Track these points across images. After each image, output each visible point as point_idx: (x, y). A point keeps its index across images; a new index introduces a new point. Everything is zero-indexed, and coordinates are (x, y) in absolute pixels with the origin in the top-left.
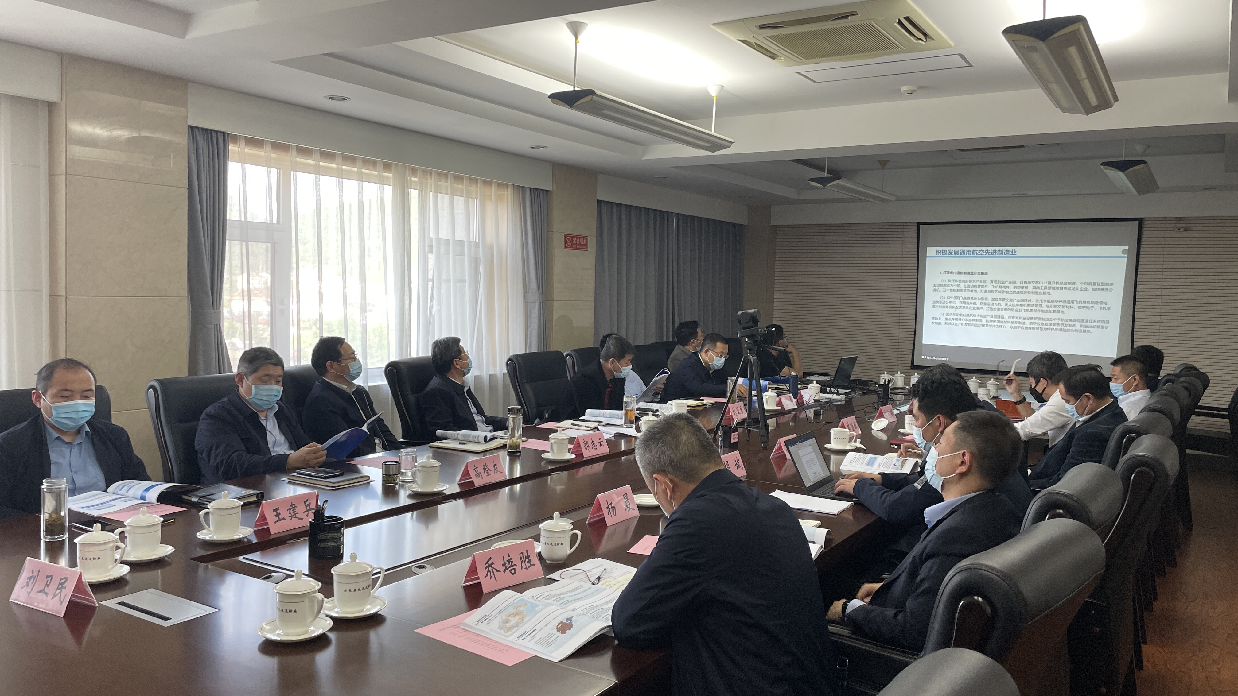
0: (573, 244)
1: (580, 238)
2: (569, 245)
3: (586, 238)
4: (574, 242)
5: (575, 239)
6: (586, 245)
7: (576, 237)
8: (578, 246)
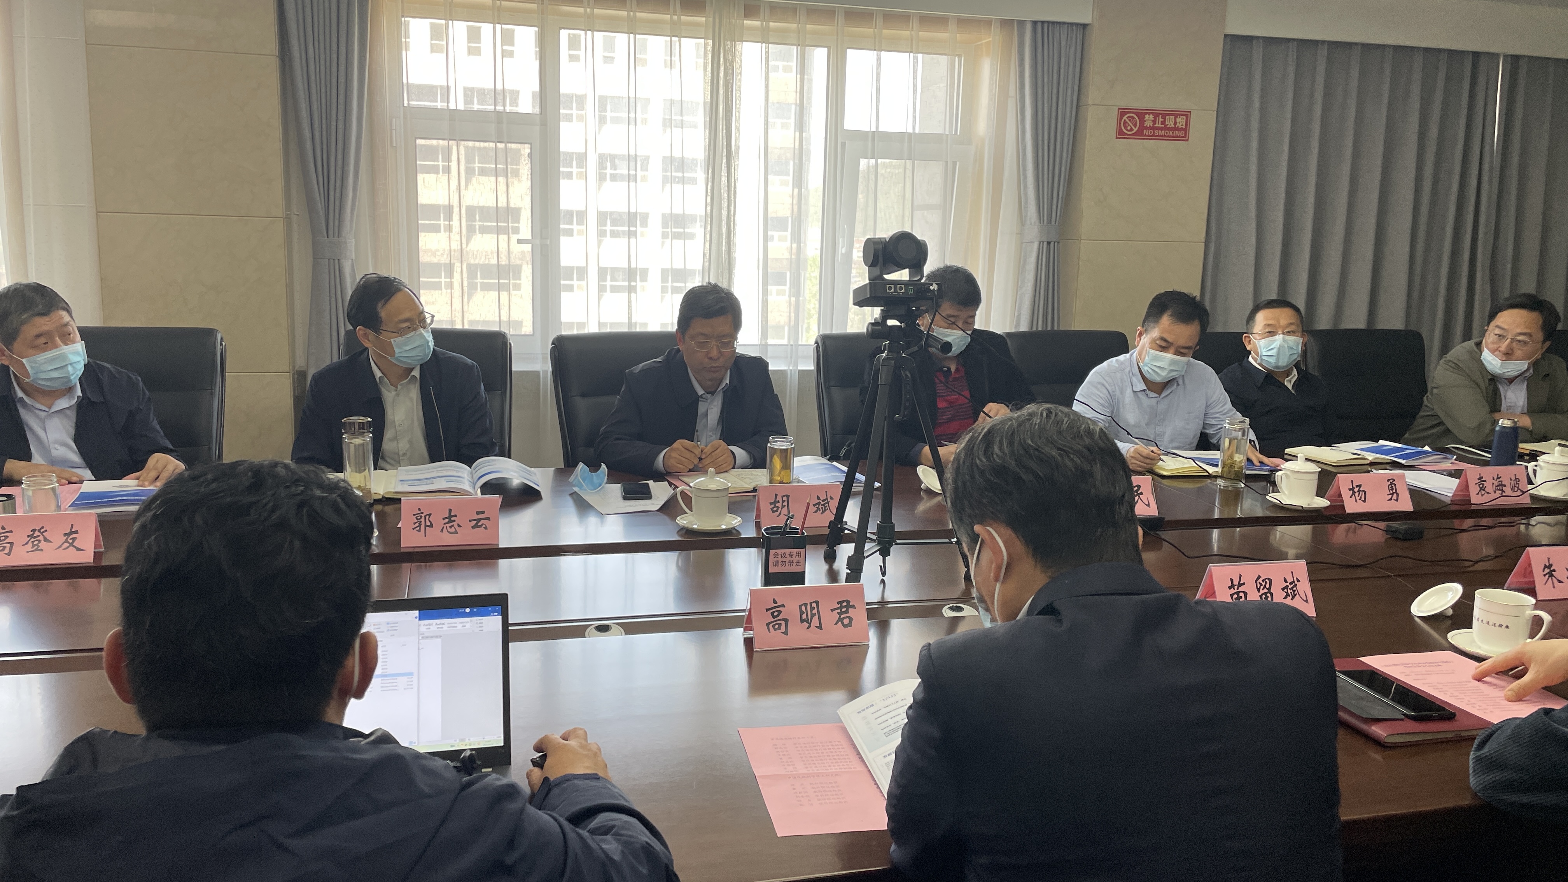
0: (1142, 127)
1: (1164, 116)
2: (1132, 130)
3: (1187, 115)
4: (1148, 123)
5: (1149, 118)
6: (1186, 130)
7: (1153, 114)
8: (1162, 133)
